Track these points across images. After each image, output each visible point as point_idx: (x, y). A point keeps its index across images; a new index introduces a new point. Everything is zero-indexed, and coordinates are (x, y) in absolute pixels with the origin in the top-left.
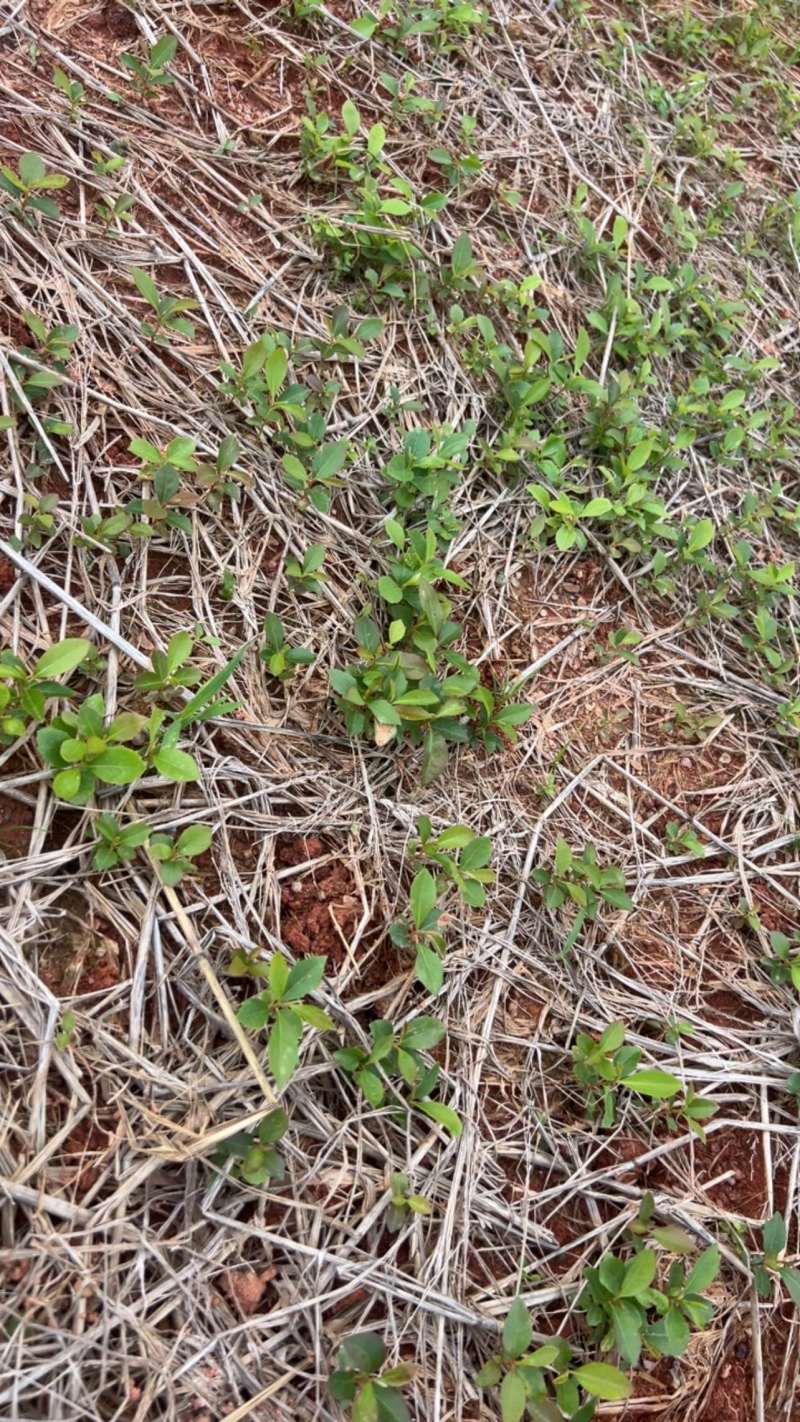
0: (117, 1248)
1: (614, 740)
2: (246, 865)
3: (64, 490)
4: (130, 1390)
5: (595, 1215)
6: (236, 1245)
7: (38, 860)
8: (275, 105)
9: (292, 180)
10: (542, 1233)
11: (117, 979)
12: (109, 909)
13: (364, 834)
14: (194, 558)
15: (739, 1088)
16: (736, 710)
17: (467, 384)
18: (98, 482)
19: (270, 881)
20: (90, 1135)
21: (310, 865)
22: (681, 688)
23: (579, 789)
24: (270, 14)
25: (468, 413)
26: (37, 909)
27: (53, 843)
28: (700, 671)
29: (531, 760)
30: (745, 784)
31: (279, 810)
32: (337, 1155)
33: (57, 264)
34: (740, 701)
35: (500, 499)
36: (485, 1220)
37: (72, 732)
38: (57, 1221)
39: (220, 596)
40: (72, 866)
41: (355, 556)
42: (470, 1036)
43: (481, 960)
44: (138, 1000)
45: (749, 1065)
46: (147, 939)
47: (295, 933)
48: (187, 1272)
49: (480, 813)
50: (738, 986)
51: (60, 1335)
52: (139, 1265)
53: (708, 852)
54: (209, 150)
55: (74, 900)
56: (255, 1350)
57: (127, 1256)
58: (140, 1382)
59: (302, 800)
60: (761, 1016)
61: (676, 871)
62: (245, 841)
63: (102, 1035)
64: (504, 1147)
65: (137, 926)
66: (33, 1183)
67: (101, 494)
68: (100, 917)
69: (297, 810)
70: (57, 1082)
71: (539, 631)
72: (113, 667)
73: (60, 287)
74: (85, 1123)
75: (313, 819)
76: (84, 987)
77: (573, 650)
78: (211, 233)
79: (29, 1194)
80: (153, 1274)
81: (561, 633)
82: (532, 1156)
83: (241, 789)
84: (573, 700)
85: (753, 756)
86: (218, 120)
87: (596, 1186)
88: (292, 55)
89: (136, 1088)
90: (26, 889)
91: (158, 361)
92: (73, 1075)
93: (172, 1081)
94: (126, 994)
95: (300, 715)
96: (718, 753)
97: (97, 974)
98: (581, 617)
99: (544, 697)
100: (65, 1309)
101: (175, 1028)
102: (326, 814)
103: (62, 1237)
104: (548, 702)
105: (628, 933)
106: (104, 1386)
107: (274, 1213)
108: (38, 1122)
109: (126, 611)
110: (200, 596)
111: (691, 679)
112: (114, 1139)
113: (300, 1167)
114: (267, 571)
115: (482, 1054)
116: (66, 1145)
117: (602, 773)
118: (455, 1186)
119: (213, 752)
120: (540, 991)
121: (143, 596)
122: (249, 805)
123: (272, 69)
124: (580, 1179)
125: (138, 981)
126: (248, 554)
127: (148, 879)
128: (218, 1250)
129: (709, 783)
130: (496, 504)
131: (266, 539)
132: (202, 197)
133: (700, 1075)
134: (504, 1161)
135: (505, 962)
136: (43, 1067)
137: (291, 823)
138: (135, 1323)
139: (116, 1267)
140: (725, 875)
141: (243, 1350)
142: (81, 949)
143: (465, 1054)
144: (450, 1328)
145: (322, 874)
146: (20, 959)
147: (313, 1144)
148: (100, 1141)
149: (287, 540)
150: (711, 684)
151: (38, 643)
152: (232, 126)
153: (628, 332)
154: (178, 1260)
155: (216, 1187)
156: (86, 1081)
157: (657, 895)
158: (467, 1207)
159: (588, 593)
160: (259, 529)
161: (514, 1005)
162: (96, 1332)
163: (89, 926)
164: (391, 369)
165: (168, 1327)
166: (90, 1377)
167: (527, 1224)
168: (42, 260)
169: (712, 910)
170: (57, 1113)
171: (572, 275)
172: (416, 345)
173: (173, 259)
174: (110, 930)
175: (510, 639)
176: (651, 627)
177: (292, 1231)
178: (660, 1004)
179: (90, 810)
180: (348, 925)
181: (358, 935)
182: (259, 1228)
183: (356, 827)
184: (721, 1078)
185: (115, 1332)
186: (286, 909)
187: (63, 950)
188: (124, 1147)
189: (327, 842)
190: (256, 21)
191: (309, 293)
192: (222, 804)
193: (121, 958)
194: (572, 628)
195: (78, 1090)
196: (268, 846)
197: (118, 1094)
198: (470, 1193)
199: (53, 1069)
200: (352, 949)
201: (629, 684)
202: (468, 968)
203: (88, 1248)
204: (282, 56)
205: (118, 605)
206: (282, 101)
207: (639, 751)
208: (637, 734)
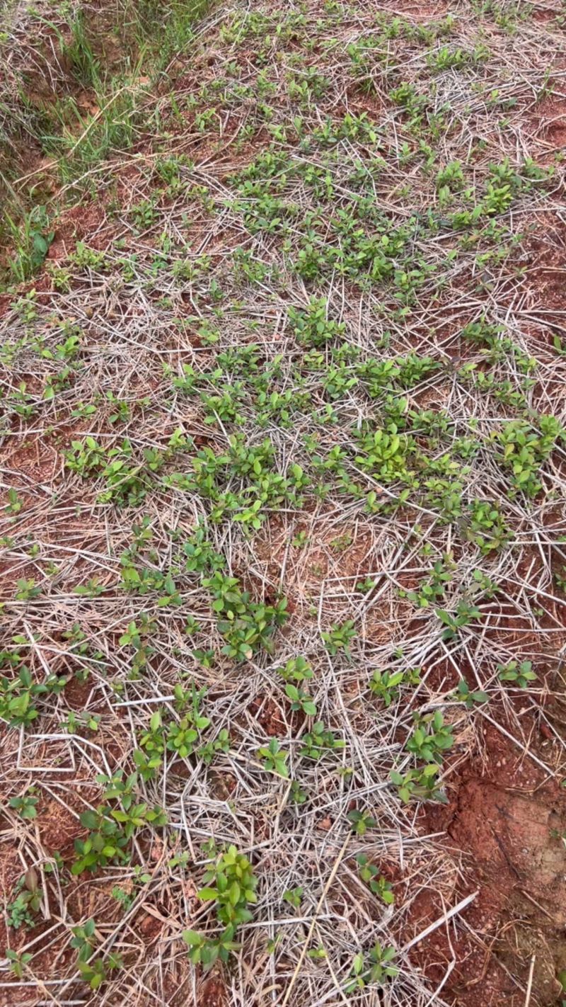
0: (285, 841)
1: (326, 567)
2: (244, 724)
3: (115, 670)
4: (312, 867)
5: (407, 727)
6: (314, 816)
7: (195, 773)
8: (52, 457)
9: (80, 481)
10: (396, 746)
11: (236, 783)
12: (220, 768)
13: (269, 685)
14: (163, 653)
15: (434, 649)
16: (357, 516)
17: (190, 495)
18: (120, 656)
19: (254, 722)
20: (258, 824)
21: (261, 707)
22: (335, 526)
23: (324, 599)
24: (21, 427)
25: (197, 505)
26: (204, 785)
27: (194, 766)
28: (337, 514)
29: (304, 605)
30: (376, 542)
31: (241, 701)
32: (319, 777)
33: (53, 601)
34: (356, 512)
35: (230, 527)
36: (377, 756)
37: (174, 737)
38: (267, 847)
39: (178, 656)
40: (204, 766)
41: (203, 597)
42: (339, 712)
43: (328, 687)
44: (244, 784)
45: (430, 640)
46: (234, 768)
47: (271, 730)
48: (306, 833)
49: (299, 640)
50: (414, 617)
51: (286, 868)
52: (293, 841)
53: (377, 581)
54: (51, 503)
55: (211, 774)
56: (337, 836)
57: (289, 840)
58: (314, 864)
59: (245, 692)
60: (427, 620)
61: (371, 597)
62: (240, 718)
63: (242, 800)
64: (369, 733)
65: (229, 765)
66: (255, 843)
67: (124, 659)
68: (221, 772)
69: (246, 696)
70: (241, 819)
71: (276, 557)
72: (169, 706)
73: (59, 607)
74: (255, 821)
75: (252, 695)
76: (230, 791)
77: (291, 551)
78: (77, 534)
79: (256, 847)
80: (299, 840)
81: (283, 549)
82: (378, 728)
83: (227, 706)
84: (303, 569)
85: (372, 527)
86: (44, 488)
87: (402, 720)
88: (40, 433)
89: (260, 804)
90: (198, 782)
91: (102, 598)
92: (244, 814)
93: (267, 795)
94: (241, 785)
95: (227, 665)
96: (362, 538)
97: (230, 786)
98: (285, 537)
99: (293, 577)
100: (284, 864)
101: (259, 781)
102: (254, 690)
103: (270, 849)
104: (296, 578)
105: (369, 633)
106: (306, 872)
107: (317, 803)
108: (245, 830)
109: (160, 688)
110: (174, 661)
111: (336, 520)
112: (265, 819)
113: (314, 788)
114: (183, 632)
115: (345, 714)
116: (256, 830)
117: (329, 586)
118: (360, 756)
119: (212, 703)
120: (353, 677)
121: (159, 679)
122: (233, 708)
123: (39, 445)
124: (396, 721)
125: (241, 780)
126: (174, 634)
127: (223, 752)
128: (309, 822)
129: (366, 551)
130: (229, 530)
131: (175, 624)
132: (63, 523)
133: (416, 659)
134: (372, 736)
135: (335, 681)
136: (235, 819)
137: (247, 701)
138: (302, 853)
139: (288, 845)
140: (387, 583)
141: (334, 838)
142: (223, 784)
143: (341, 718)
144: (383, 790)
145: (266, 707)
146: (210, 800)
147: (312, 779)
148: (262, 823)
149: (180, 617)
150: (343, 516)
151: (147, 718)
152: (48, 484)
153: (222, 411)
154: (302, 831)
155: (297, 810)
156: (248, 813)
157: (370, 612)
158: (367, 758)
159: (281, 525)
160: (171, 623)
161: (349, 689)
162: (294, 861)
163: (220, 776)
164: (163, 517)
165: (312, 847)
166: (302, 872)
167: (388, 748)
168: (49, 605)
169: (390, 601)
170: (248, 825)
171: (189, 399)
172: (164, 498)
173: (76, 558)
174: (226, 773)
175: (269, 569)
176: (310, 515)
177: (324, 803)
178: (391, 648)
179: (196, 750)
180: (281, 718)
181: (284, 718)
182: (316, 809)
183: (264, 685)
184: (424, 653)
185: (299, 858)
186: (264, 725)
187: (219, 787)
188: (269, 819)
189: (261, 697)
190: (20, 433)
191: (119, 517)
192: (225, 716)
193: (234, 777)
194: (285, 544)
195: (248, 816)
196: (247, 713)
197: (257, 809)
198: (365, 753)
199: (239, 817)
200: (286, 723)
201: (317, 542)
202: (326, 693)
203: (278, 846)
204: (38, 438)
205: (156, 688)
206: (52, 453)
207: (336, 564)
208: (331, 559)
